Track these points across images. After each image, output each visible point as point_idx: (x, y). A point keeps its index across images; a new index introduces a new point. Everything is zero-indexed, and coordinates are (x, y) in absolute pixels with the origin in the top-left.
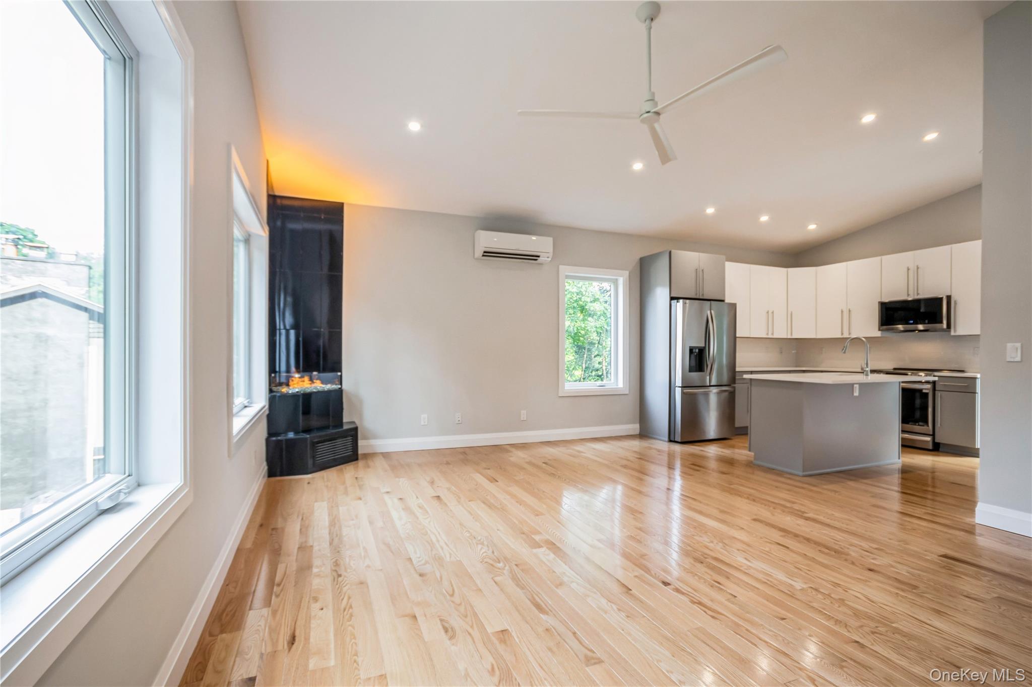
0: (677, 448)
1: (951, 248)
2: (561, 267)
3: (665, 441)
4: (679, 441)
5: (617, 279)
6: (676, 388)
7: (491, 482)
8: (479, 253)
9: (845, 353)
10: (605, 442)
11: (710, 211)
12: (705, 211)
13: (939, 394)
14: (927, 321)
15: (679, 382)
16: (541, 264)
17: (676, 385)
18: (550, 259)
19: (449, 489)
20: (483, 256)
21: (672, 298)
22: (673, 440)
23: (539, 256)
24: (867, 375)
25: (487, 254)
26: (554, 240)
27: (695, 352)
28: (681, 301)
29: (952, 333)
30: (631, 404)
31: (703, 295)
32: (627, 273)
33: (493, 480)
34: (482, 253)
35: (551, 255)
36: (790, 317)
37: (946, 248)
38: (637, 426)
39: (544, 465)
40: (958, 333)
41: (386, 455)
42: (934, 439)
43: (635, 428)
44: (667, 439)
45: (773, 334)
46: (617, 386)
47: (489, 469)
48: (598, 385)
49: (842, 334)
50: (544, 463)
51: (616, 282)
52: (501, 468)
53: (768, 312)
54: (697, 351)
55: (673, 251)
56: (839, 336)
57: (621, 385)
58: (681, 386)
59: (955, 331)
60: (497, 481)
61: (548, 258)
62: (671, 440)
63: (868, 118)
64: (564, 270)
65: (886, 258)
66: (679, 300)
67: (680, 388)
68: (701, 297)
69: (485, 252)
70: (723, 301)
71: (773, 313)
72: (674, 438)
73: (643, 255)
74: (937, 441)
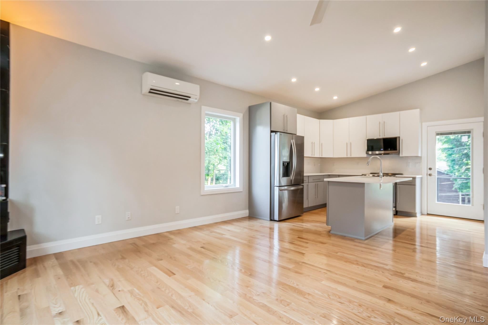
0: (276, 225)
1: (400, 113)
2: (203, 107)
3: (268, 221)
4: (277, 220)
5: (235, 119)
6: (275, 187)
7: (170, 276)
8: (146, 90)
9: (368, 165)
10: (232, 224)
11: (294, 80)
12: (291, 80)
13: (399, 187)
14: (389, 149)
15: (277, 183)
16: (190, 104)
17: (275, 185)
18: (196, 101)
19: (131, 293)
20: (150, 92)
21: (272, 132)
22: (273, 219)
23: (190, 97)
24: (381, 177)
25: (153, 91)
26: (200, 88)
27: (285, 165)
28: (278, 133)
29: (401, 155)
30: (244, 198)
31: (287, 130)
32: (242, 115)
33: (171, 273)
34: (149, 90)
35: (198, 97)
36: (321, 145)
37: (397, 113)
38: (247, 211)
39: (203, 249)
40: (404, 155)
41: (58, 256)
42: (396, 209)
43: (245, 213)
44: (269, 219)
45: (314, 155)
46: (235, 186)
47: (161, 260)
48: (224, 186)
49: (347, 155)
50: (201, 247)
51: (234, 120)
52: (171, 258)
53: (312, 143)
54: (286, 164)
55: (273, 103)
56: (346, 156)
57: (238, 185)
58: (278, 186)
59: (402, 154)
60: (174, 274)
61: (196, 99)
62: (272, 219)
63: (397, 30)
64: (206, 110)
65: (369, 117)
66: (277, 133)
67: (278, 187)
68: (286, 132)
69: (151, 89)
70: (296, 134)
71: (314, 143)
72: (274, 219)
73: (251, 105)
74: (397, 210)
